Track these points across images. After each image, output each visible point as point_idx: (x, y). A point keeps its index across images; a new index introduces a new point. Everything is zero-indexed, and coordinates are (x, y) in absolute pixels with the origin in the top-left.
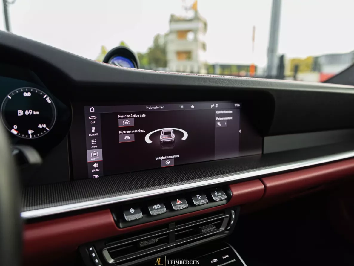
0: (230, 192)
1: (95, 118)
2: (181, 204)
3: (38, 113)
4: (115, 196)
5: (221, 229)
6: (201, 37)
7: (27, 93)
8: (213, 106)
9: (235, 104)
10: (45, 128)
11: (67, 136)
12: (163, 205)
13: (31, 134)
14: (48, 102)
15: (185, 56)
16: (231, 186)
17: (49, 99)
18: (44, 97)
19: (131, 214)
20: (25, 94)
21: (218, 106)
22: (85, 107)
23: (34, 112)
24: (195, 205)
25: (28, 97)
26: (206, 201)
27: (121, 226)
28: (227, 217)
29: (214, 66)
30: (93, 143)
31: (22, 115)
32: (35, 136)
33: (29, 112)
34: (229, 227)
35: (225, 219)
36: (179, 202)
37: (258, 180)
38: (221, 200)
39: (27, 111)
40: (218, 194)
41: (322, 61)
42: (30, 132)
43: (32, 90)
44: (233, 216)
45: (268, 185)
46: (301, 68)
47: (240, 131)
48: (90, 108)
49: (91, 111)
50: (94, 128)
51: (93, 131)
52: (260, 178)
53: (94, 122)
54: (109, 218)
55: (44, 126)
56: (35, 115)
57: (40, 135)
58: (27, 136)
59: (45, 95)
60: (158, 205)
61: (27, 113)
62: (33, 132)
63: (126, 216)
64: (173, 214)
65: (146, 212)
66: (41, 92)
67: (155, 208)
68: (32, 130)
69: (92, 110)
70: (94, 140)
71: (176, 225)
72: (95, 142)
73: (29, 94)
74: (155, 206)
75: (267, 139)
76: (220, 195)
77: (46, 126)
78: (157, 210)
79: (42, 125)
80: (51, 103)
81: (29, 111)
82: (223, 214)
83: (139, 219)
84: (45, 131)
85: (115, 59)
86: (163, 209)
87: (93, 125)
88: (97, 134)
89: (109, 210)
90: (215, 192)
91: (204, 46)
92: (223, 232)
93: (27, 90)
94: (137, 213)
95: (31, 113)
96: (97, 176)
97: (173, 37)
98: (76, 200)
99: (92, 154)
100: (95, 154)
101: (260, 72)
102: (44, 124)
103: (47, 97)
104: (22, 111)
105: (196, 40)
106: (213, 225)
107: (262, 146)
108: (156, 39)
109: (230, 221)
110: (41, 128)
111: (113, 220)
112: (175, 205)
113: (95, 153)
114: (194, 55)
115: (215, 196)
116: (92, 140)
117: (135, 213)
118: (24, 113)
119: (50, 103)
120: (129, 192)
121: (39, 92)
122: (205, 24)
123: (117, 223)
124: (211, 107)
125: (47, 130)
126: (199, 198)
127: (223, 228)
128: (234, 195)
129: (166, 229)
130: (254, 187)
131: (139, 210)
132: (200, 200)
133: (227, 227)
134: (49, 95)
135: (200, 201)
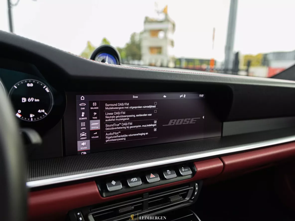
0: (194, 169)
1: (85, 105)
2: (154, 178)
3: (38, 100)
4: (100, 170)
5: (186, 198)
6: (170, 36)
7: (30, 84)
8: (182, 96)
9: (200, 95)
10: (44, 113)
11: (61, 120)
12: (139, 178)
13: (32, 117)
14: (47, 92)
15: (156, 51)
16: (195, 163)
17: (48, 89)
18: (44, 87)
19: (113, 185)
20: (28, 85)
21: (186, 96)
22: (77, 96)
23: (35, 99)
24: (166, 179)
25: (31, 87)
26: (175, 175)
27: (104, 195)
28: (192, 189)
29: (180, 60)
30: (82, 125)
31: (26, 102)
32: (35, 119)
33: (31, 100)
34: (193, 197)
35: (190, 191)
36: (152, 176)
37: (218, 158)
38: (187, 175)
39: (29, 98)
40: (185, 170)
41: (270, 57)
42: (31, 116)
43: (34, 82)
44: (197, 188)
45: (227, 162)
46: (253, 63)
47: (203, 117)
48: (81, 97)
49: (81, 99)
50: (83, 113)
51: (83, 116)
52: (220, 157)
53: (84, 108)
54: (95, 189)
55: (43, 111)
56: (36, 102)
57: (40, 118)
58: (29, 119)
59: (44, 86)
60: (135, 179)
61: (29, 100)
62: (34, 115)
63: (109, 187)
64: (147, 186)
65: (125, 184)
66: (41, 83)
67: (133, 181)
68: (33, 114)
69: (83, 98)
70: (83, 123)
71: (149, 195)
72: (84, 125)
73: (32, 85)
74: (132, 179)
75: (225, 124)
76: (186, 171)
77: (45, 111)
78: (135, 182)
79: (42, 110)
80: (50, 92)
81: (31, 98)
82: (188, 186)
83: (120, 189)
84: (44, 116)
85: (101, 55)
86: (139, 182)
87: (83, 111)
88: (86, 118)
89: (94, 182)
90: (183, 168)
91: (172, 43)
92: (188, 202)
93: (30, 81)
94: (117, 185)
95: (33, 101)
96: (85, 153)
97: (147, 35)
98: (68, 173)
99: (81, 134)
100: (84, 135)
101: (219, 66)
102: (43, 110)
103: (46, 88)
104: (26, 99)
105: (165, 38)
106: (179, 195)
107: (221, 129)
108: (133, 36)
109: (194, 192)
110: (40, 113)
111: (97, 191)
112: (149, 178)
113: (84, 133)
114: (164, 50)
115: (182, 172)
116: (82, 123)
117: (116, 185)
118: (27, 100)
119: (48, 92)
120: (111, 167)
121: (40, 83)
122: (174, 25)
123: (101, 193)
124: (180, 97)
125: (45, 115)
126: (169, 173)
127: (188, 198)
128: (197, 171)
129: (141, 198)
130: (214, 164)
131: (119, 182)
132: (170, 174)
133: (192, 197)
134: (48, 86)
135: (170, 176)
